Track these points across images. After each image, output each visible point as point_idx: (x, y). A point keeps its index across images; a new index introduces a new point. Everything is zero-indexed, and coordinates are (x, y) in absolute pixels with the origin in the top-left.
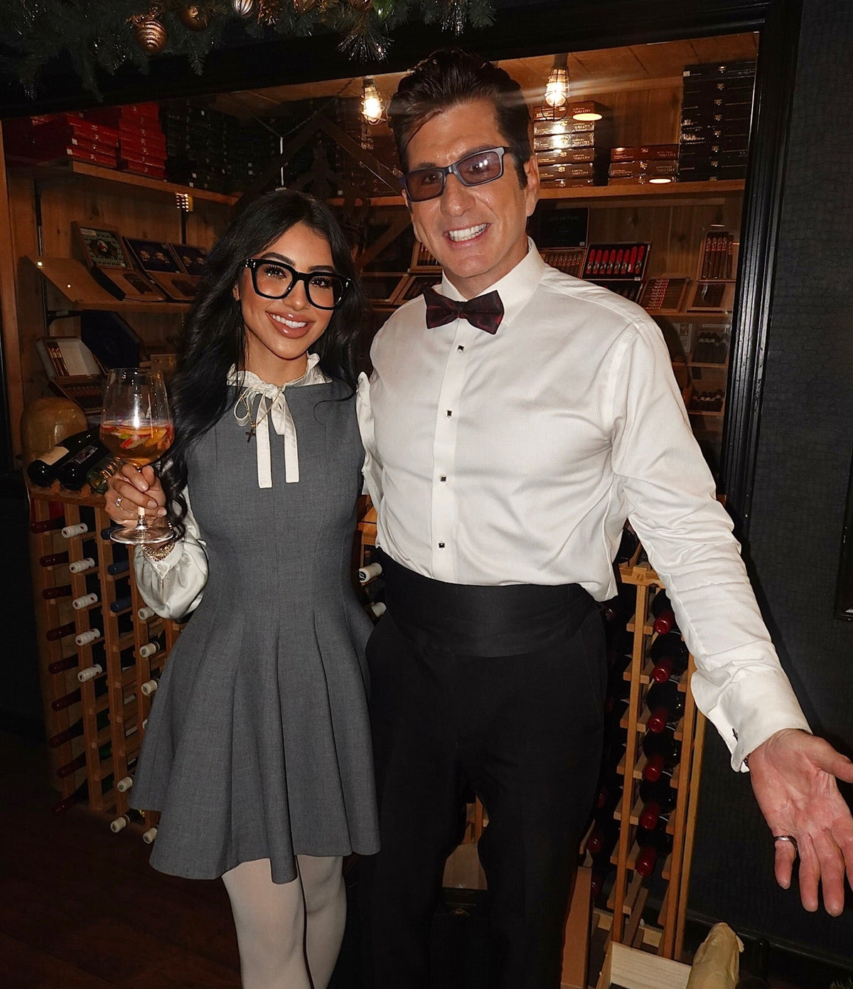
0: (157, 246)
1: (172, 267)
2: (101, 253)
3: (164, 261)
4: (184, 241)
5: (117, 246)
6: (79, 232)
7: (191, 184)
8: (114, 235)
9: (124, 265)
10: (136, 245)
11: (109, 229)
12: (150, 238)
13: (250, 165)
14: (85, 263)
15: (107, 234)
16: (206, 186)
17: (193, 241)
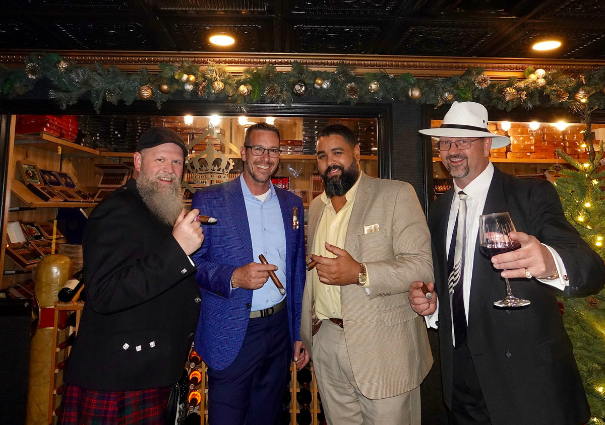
0: (50, 173)
1: (59, 184)
2: (30, 177)
3: (54, 181)
4: (61, 170)
5: (36, 173)
6: (22, 166)
7: (82, 144)
8: (34, 168)
9: (39, 183)
10: (44, 172)
11: (32, 164)
12: (48, 169)
13: (98, 135)
14: (23, 182)
15: (32, 167)
16: (87, 145)
17: (64, 170)
